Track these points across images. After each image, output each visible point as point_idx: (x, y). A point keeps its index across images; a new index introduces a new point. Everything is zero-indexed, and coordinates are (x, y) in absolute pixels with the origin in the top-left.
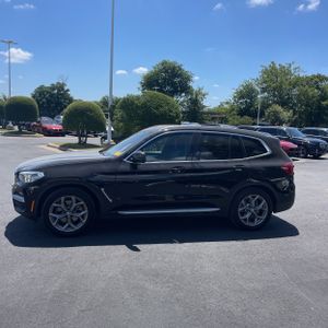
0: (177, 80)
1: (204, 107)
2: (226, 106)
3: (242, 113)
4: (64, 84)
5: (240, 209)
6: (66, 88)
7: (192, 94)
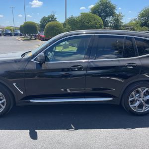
0: (108, 9)
1: (122, 23)
2: (134, 22)
3: (142, 25)
4: (54, 16)
5: (130, 99)
6: (55, 17)
7: (116, 16)
